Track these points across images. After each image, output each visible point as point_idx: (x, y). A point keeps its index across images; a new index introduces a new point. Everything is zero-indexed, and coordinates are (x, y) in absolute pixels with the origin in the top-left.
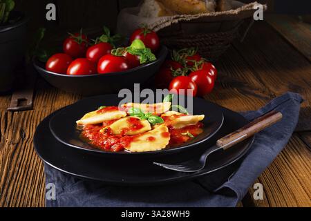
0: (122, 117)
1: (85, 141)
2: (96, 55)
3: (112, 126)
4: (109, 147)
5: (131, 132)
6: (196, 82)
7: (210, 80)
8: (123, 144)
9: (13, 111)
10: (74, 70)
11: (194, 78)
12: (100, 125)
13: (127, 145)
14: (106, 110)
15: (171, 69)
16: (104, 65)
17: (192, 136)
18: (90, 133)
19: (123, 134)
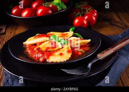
0: (47, 41)
1: (27, 56)
2: (36, 6)
3: (41, 46)
4: (38, 59)
5: (51, 50)
6: (87, 20)
7: (94, 18)
8: (46, 57)
10: (25, 14)
11: (86, 17)
12: (35, 45)
13: (48, 58)
14: (39, 36)
15: (74, 13)
16: (40, 11)
17: (84, 52)
18: (29, 50)
19: (46, 51)
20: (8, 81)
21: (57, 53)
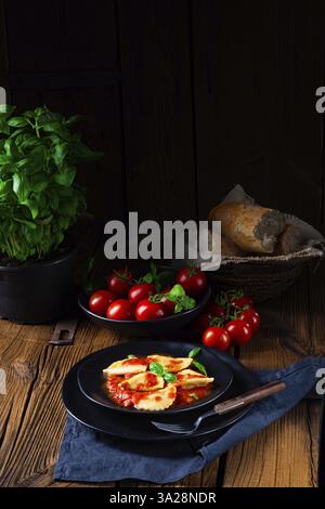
0: (141, 372)
1: (105, 395)
2: (137, 297)
3: (130, 381)
4: (123, 401)
5: (145, 388)
7: (246, 331)
8: (133, 400)
9: (54, 345)
10: (114, 310)
11: (231, 328)
12: (122, 376)
13: (137, 403)
14: (131, 362)
16: (142, 309)
18: (111, 384)
19: (138, 390)
20: (71, 430)
21: (152, 396)
